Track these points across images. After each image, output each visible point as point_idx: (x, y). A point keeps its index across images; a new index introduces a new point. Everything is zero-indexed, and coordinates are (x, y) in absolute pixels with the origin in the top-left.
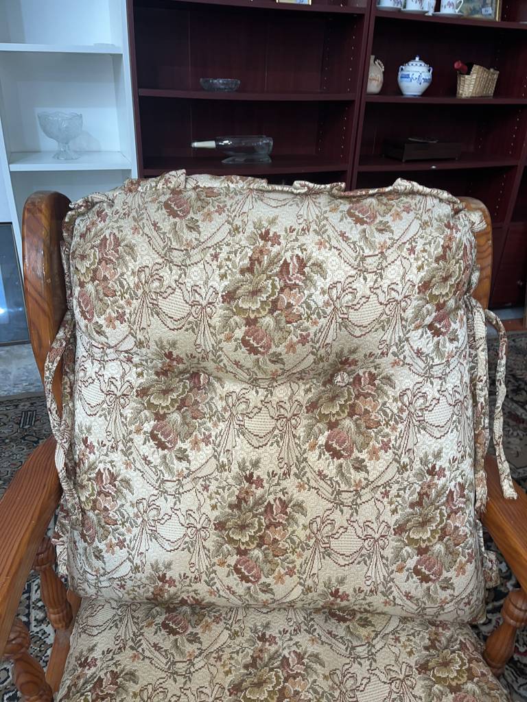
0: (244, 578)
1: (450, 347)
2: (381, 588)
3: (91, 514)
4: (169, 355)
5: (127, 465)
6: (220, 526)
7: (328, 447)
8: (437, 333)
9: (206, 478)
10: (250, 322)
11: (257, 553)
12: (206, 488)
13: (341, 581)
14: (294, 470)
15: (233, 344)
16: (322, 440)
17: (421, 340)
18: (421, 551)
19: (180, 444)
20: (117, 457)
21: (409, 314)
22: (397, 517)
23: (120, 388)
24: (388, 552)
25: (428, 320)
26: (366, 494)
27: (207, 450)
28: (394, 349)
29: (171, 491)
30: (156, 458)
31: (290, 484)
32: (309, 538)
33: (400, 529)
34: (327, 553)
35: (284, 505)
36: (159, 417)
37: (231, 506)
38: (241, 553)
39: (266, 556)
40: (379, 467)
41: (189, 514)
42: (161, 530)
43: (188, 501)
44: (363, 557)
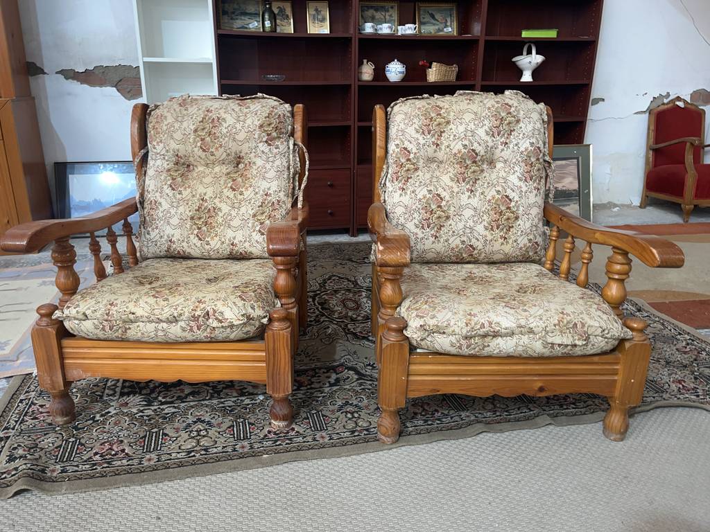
0: (200, 239)
1: (275, 151)
2: (248, 239)
3: (147, 218)
4: (177, 155)
5: (161, 197)
6: (192, 218)
7: (231, 188)
8: (270, 145)
9: (188, 200)
10: (202, 140)
11: (204, 228)
12: (187, 204)
13: (234, 238)
14: (218, 196)
15: (197, 148)
16: (229, 185)
17: (263, 147)
18: (261, 224)
19: (180, 189)
20: (158, 194)
21: (256, 136)
22: (253, 211)
23: (160, 169)
24: (250, 225)
25: (264, 139)
26: (243, 203)
27: (189, 190)
28: (254, 150)
29: (175, 206)
30: (171, 194)
31: (217, 201)
32: (223, 221)
33: (254, 216)
34: (229, 226)
35: (214, 209)
36: (173, 179)
37: (196, 210)
38: (199, 228)
39: (208, 229)
40: (248, 193)
41: (181, 214)
42: (171, 221)
43: (181, 209)
44: (241, 227)
